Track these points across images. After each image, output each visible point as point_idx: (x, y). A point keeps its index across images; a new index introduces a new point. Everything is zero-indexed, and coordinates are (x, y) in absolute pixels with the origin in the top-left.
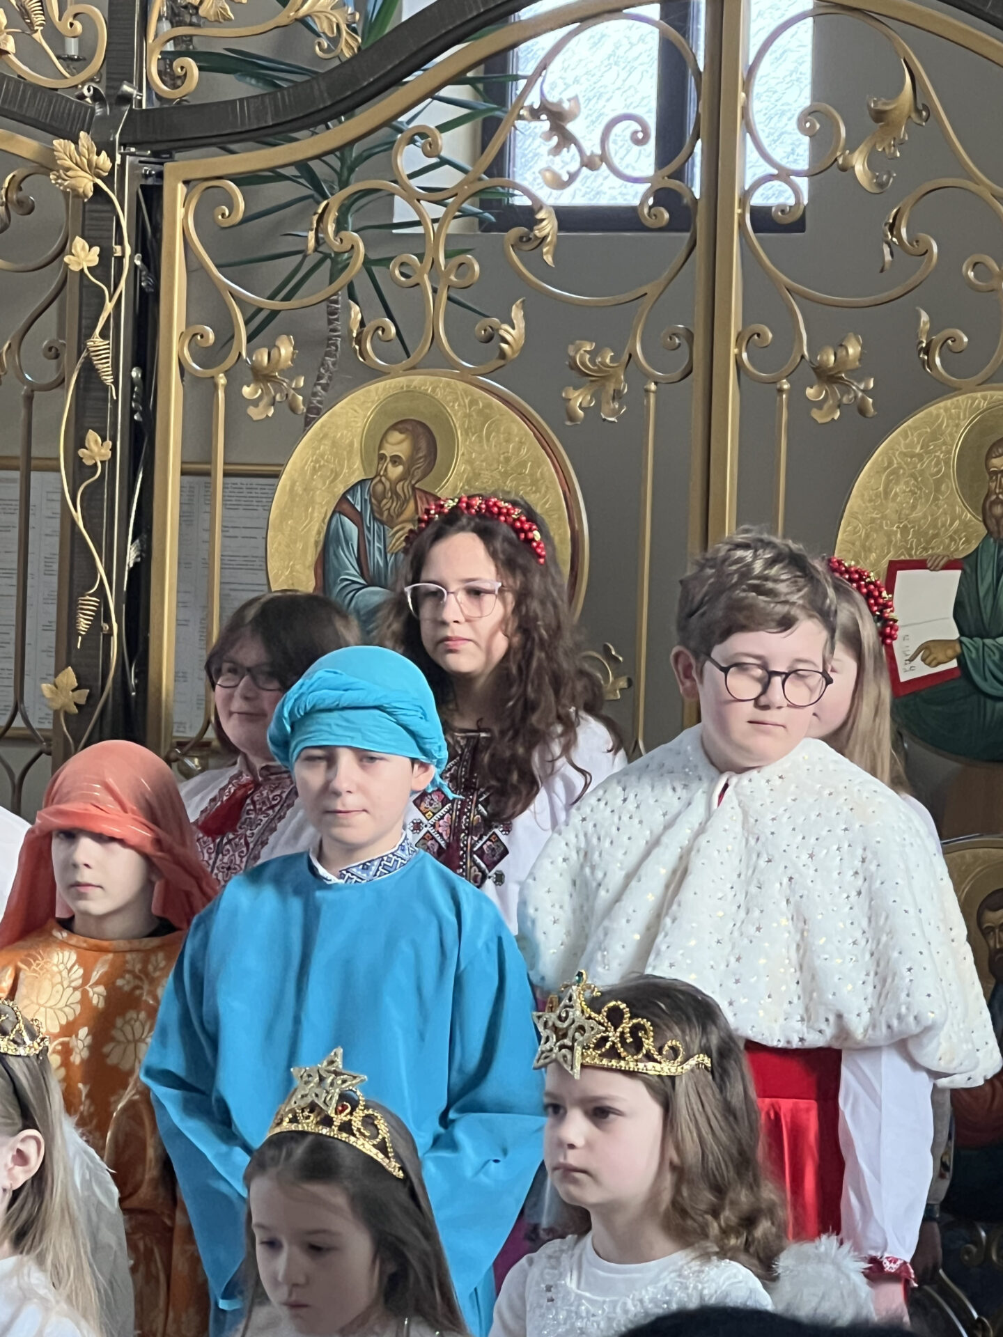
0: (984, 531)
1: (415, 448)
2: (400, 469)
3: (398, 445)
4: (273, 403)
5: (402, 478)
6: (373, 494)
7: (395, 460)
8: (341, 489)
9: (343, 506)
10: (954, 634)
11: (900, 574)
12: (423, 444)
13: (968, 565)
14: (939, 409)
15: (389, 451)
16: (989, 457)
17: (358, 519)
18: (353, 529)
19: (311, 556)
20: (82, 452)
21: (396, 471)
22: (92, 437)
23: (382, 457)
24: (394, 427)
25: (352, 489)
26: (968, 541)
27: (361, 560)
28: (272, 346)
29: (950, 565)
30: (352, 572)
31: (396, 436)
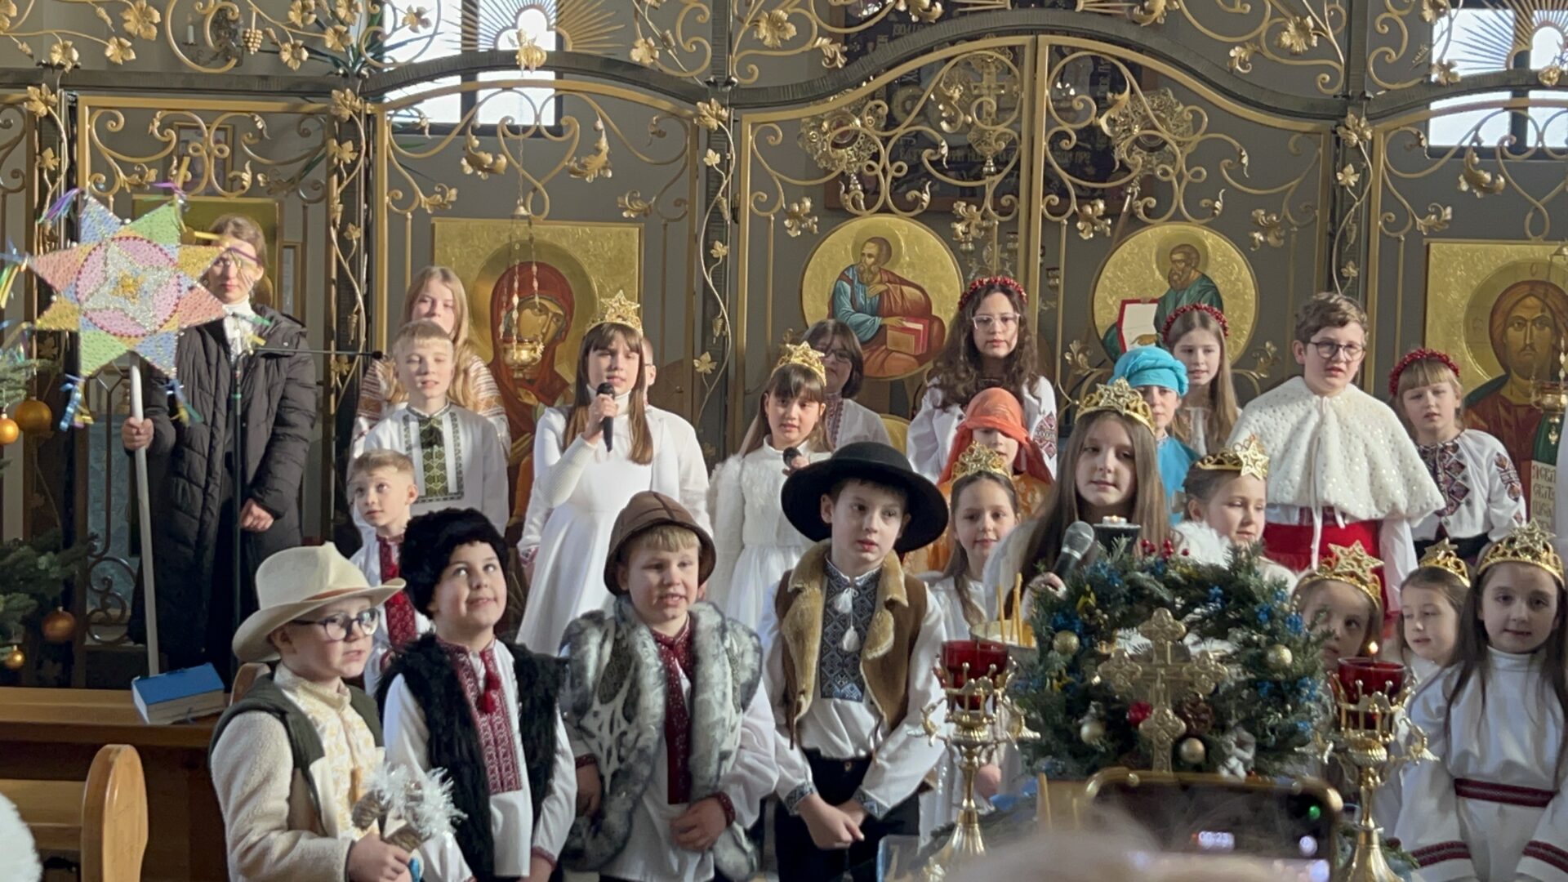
0: (1168, 287)
1: (880, 250)
2: (872, 260)
3: (872, 249)
4: (800, 228)
5: (874, 263)
6: (858, 271)
7: (870, 256)
8: (842, 269)
9: (843, 276)
10: (1153, 331)
11: (1128, 307)
12: (884, 247)
13: (1161, 302)
14: (1148, 233)
15: (866, 251)
16: (1172, 253)
17: (851, 282)
18: (848, 288)
19: (827, 298)
20: (712, 251)
21: (870, 261)
22: (718, 244)
23: (863, 255)
24: (870, 240)
25: (847, 269)
26: (1161, 291)
27: (853, 301)
28: (800, 203)
29: (1153, 301)
30: (848, 307)
31: (871, 245)
